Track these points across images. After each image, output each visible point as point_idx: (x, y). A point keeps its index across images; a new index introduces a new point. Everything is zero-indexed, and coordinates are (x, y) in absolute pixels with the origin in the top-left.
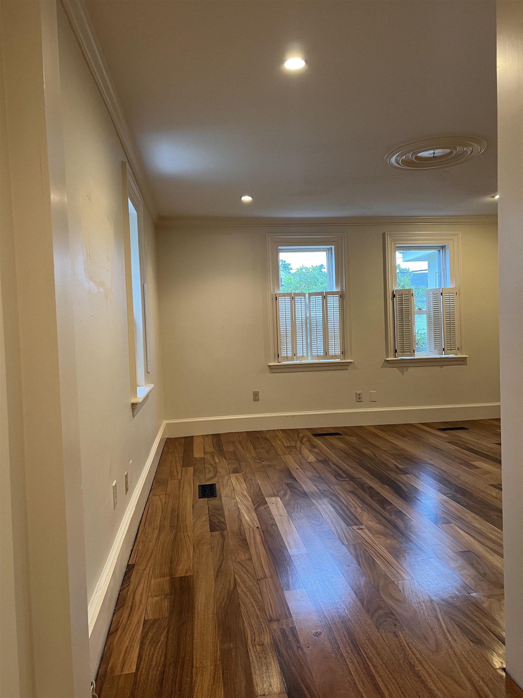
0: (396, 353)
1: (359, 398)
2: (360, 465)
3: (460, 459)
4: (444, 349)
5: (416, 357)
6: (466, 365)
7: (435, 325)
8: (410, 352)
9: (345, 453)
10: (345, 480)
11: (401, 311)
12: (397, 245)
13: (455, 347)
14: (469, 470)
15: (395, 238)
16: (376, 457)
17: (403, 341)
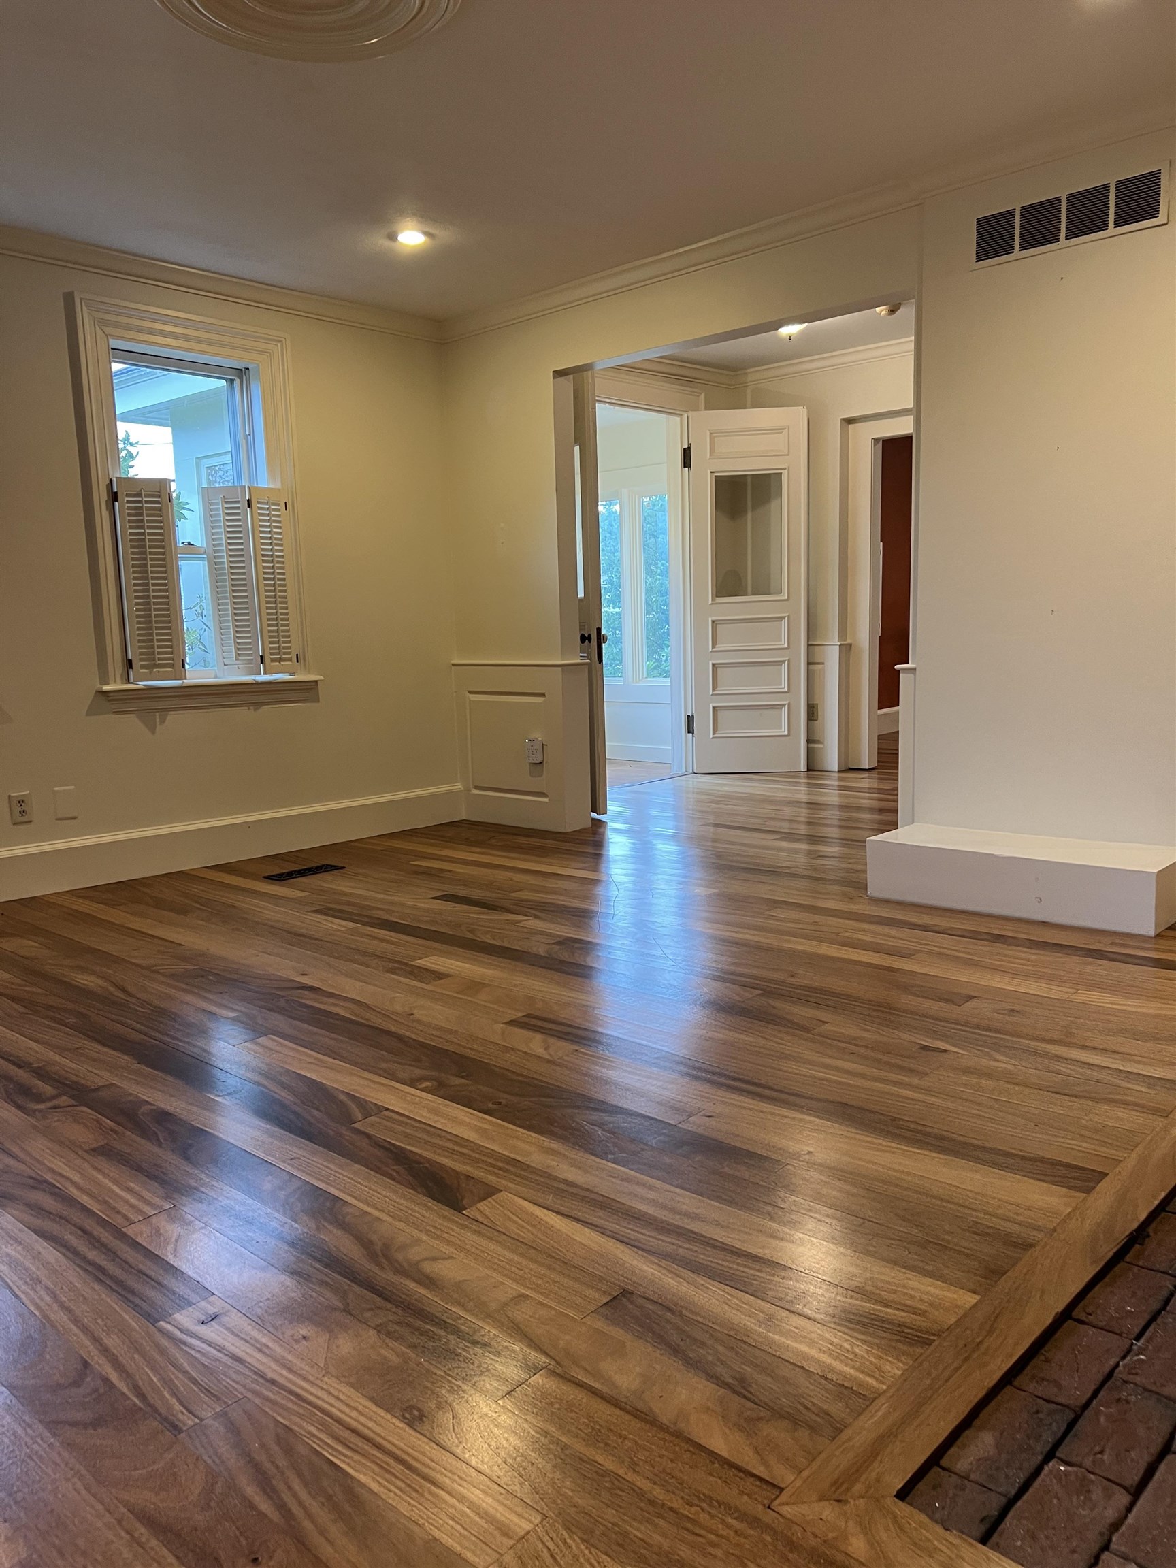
0: (131, 672)
1: (20, 812)
2: (88, 1036)
3: (380, 957)
4: (262, 659)
5: (187, 682)
6: (318, 701)
7: (234, 591)
8: (172, 666)
9: (13, 999)
10: (55, 1107)
11: (140, 542)
12: (114, 343)
13: (290, 653)
14: (424, 986)
15: (107, 317)
16: (130, 995)
17: (151, 634)
